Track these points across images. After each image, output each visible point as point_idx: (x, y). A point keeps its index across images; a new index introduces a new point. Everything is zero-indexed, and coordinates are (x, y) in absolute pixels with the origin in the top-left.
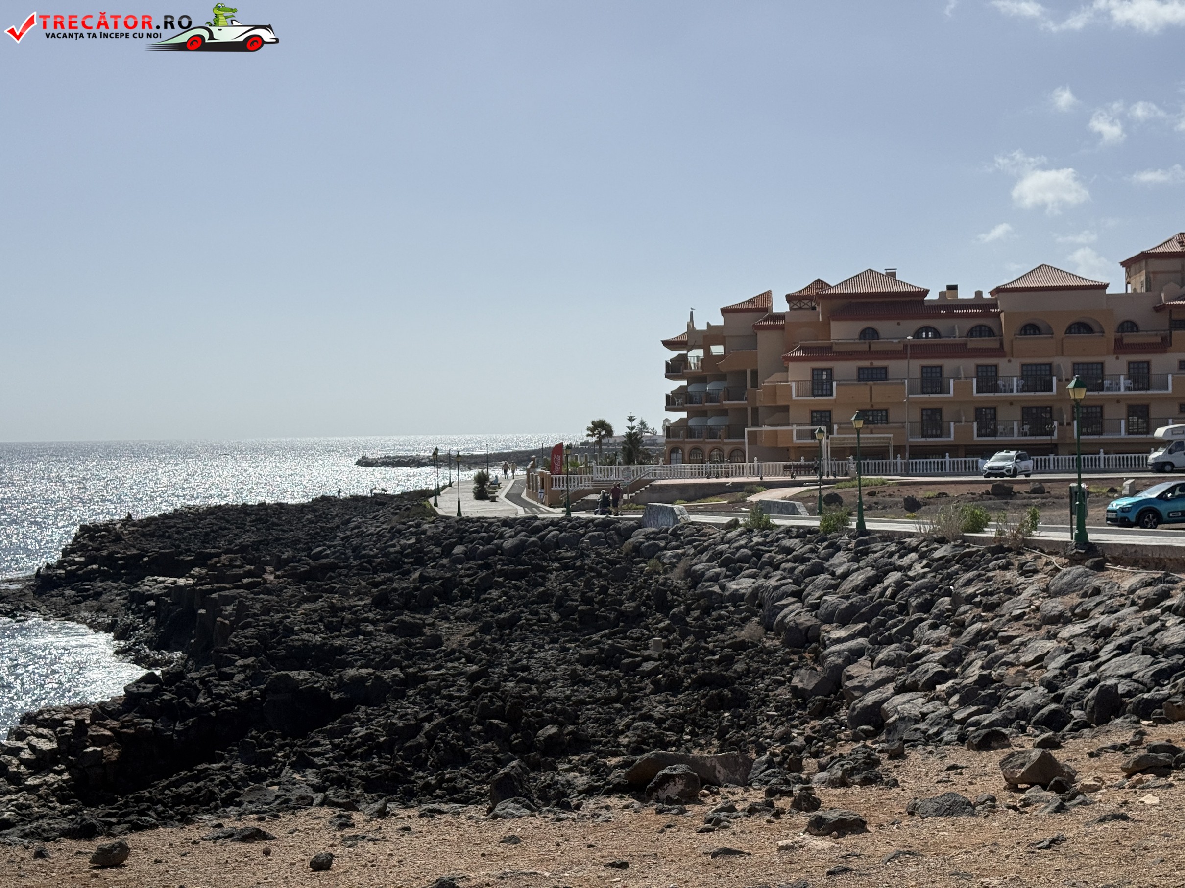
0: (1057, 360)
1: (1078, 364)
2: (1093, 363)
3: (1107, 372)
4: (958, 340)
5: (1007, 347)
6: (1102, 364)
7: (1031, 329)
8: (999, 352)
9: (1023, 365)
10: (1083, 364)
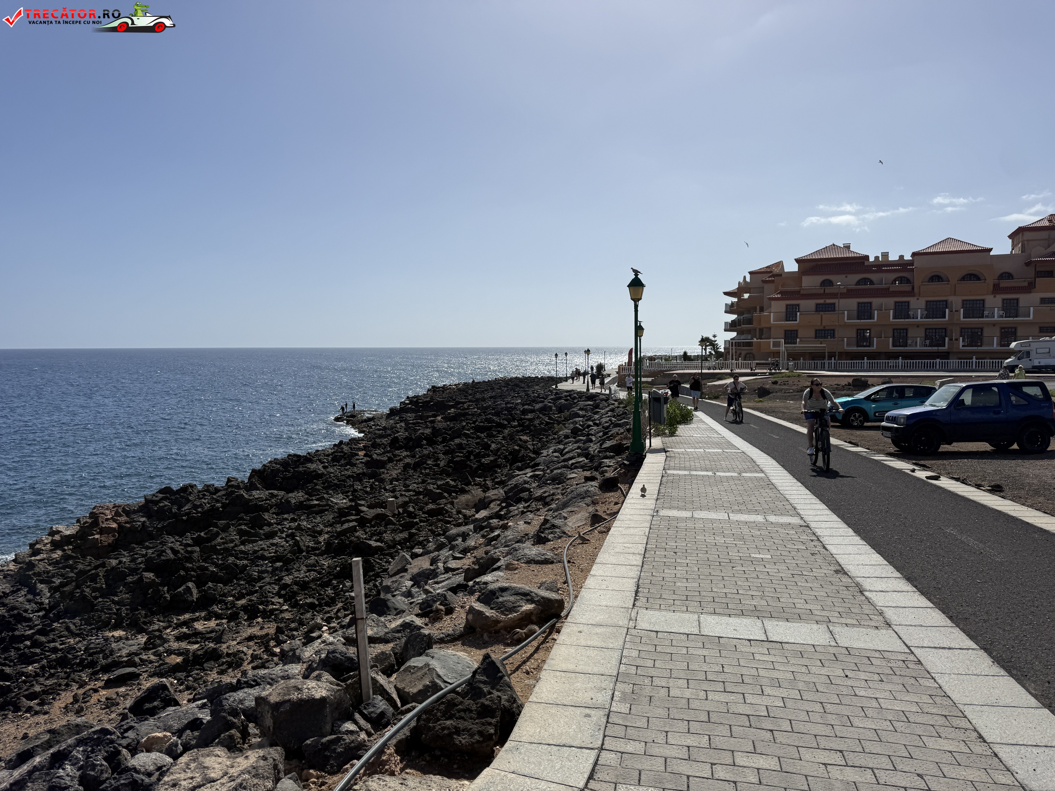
0: (951, 299)
1: (966, 300)
2: (977, 300)
3: (987, 305)
4: (884, 286)
5: (916, 290)
6: (984, 300)
7: (936, 278)
8: (911, 293)
9: (927, 302)
10: (970, 300)
